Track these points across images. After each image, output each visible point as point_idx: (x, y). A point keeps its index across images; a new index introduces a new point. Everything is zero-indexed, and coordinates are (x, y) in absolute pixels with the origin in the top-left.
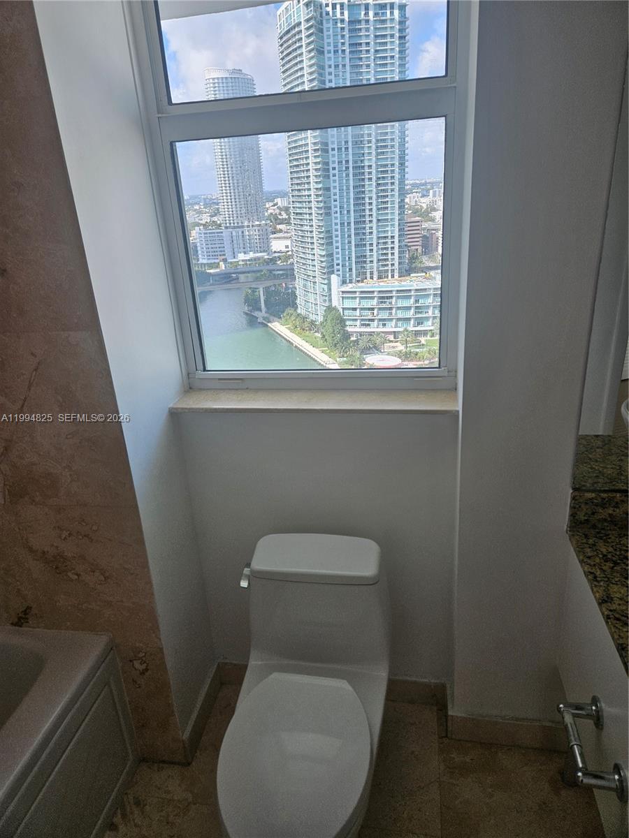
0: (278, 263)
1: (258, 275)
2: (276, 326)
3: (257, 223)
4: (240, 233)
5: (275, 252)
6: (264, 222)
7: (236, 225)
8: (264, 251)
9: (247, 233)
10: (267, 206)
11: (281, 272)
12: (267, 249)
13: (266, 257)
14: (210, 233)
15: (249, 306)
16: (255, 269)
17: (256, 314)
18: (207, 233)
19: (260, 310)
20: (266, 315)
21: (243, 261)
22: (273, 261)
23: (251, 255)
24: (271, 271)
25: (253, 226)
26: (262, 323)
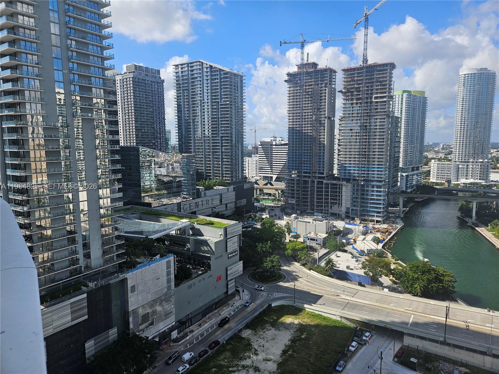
0: (494, 188)
1: (475, 194)
2: (483, 231)
3: (481, 160)
4: (465, 167)
5: (492, 181)
6: (486, 160)
7: (463, 160)
8: (483, 179)
9: (471, 166)
10: (492, 151)
11: (495, 195)
12: (486, 178)
13: (483, 183)
14: (441, 164)
15: (462, 213)
16: (473, 190)
17: (467, 219)
18: (439, 164)
19: (471, 217)
20: (475, 222)
21: (464, 183)
22: (490, 187)
23: (471, 181)
24: (485, 193)
25: (476, 162)
26: (471, 227)
